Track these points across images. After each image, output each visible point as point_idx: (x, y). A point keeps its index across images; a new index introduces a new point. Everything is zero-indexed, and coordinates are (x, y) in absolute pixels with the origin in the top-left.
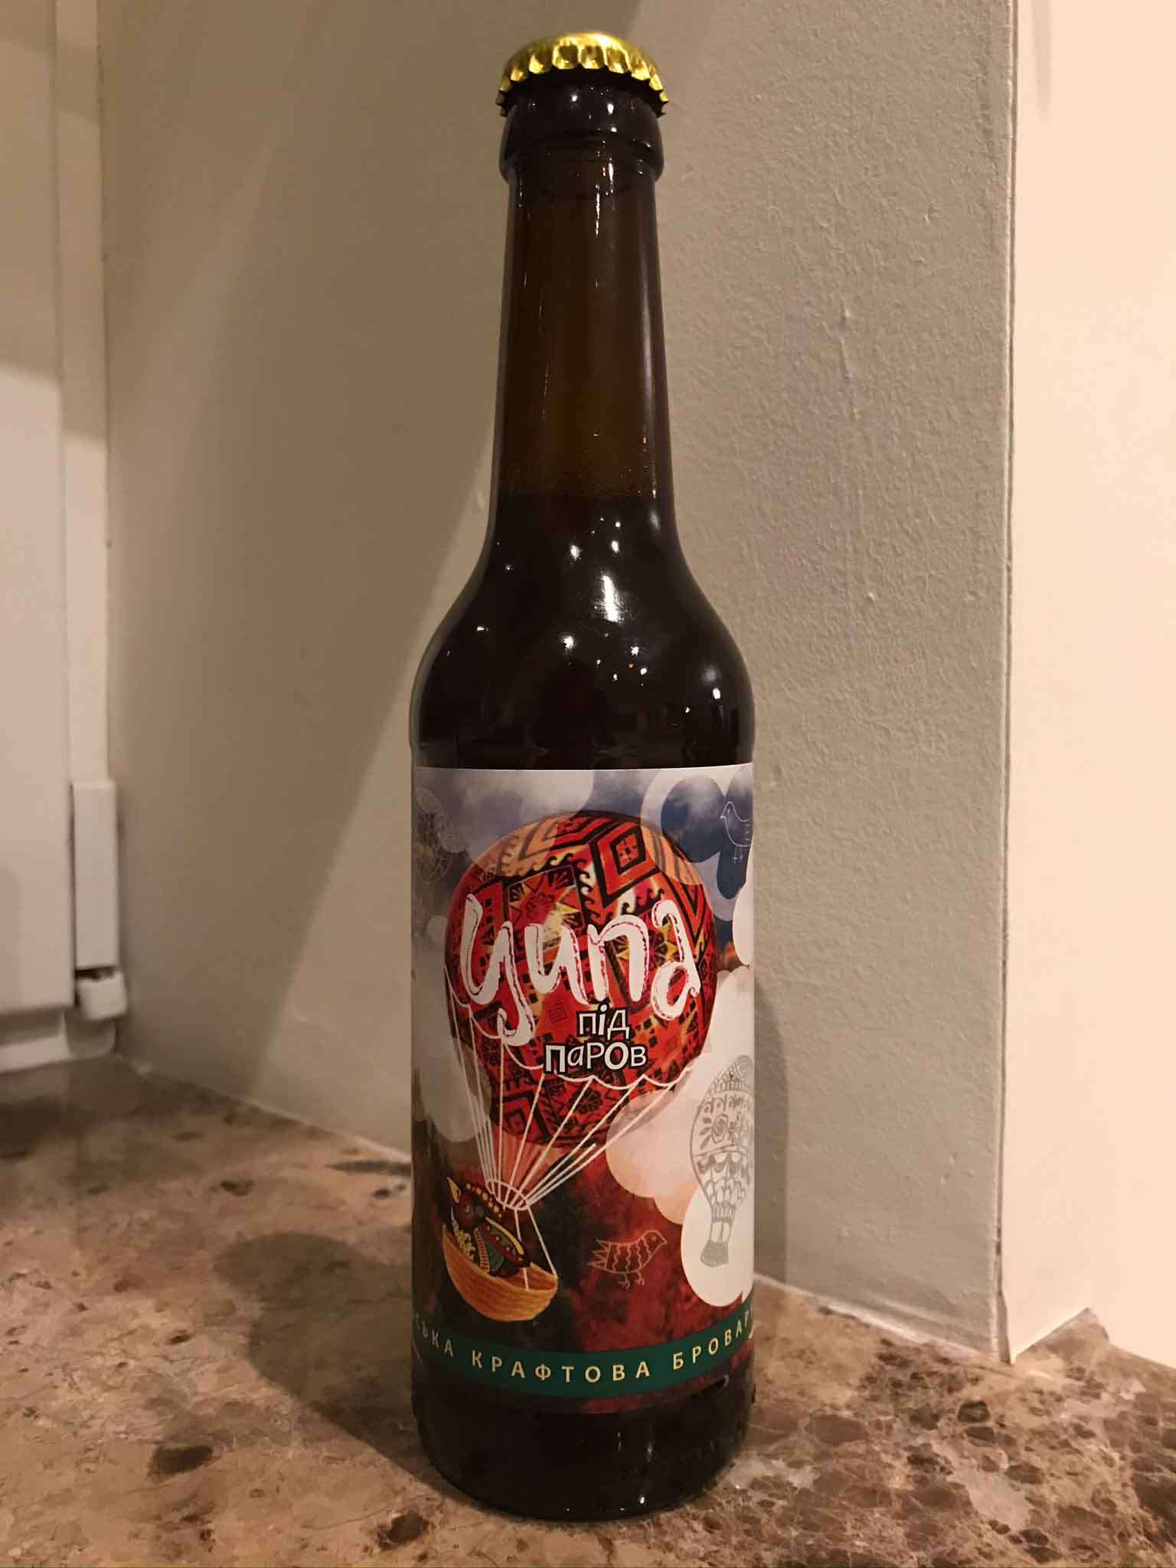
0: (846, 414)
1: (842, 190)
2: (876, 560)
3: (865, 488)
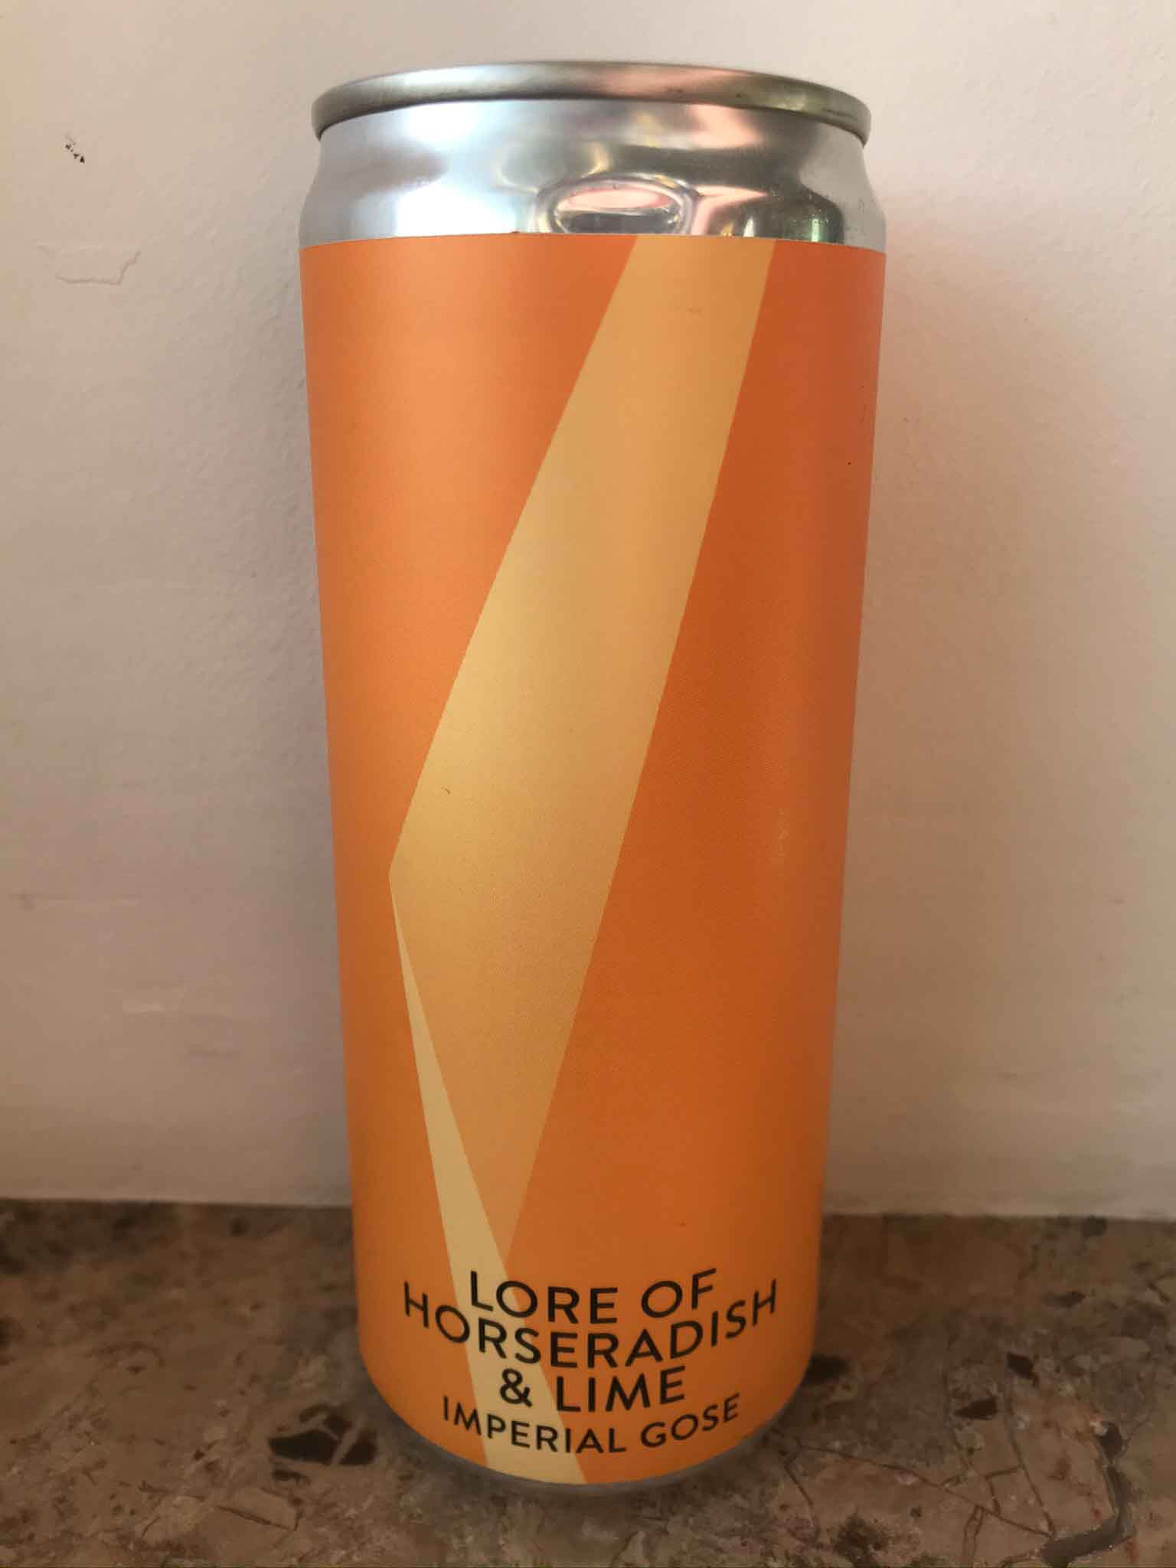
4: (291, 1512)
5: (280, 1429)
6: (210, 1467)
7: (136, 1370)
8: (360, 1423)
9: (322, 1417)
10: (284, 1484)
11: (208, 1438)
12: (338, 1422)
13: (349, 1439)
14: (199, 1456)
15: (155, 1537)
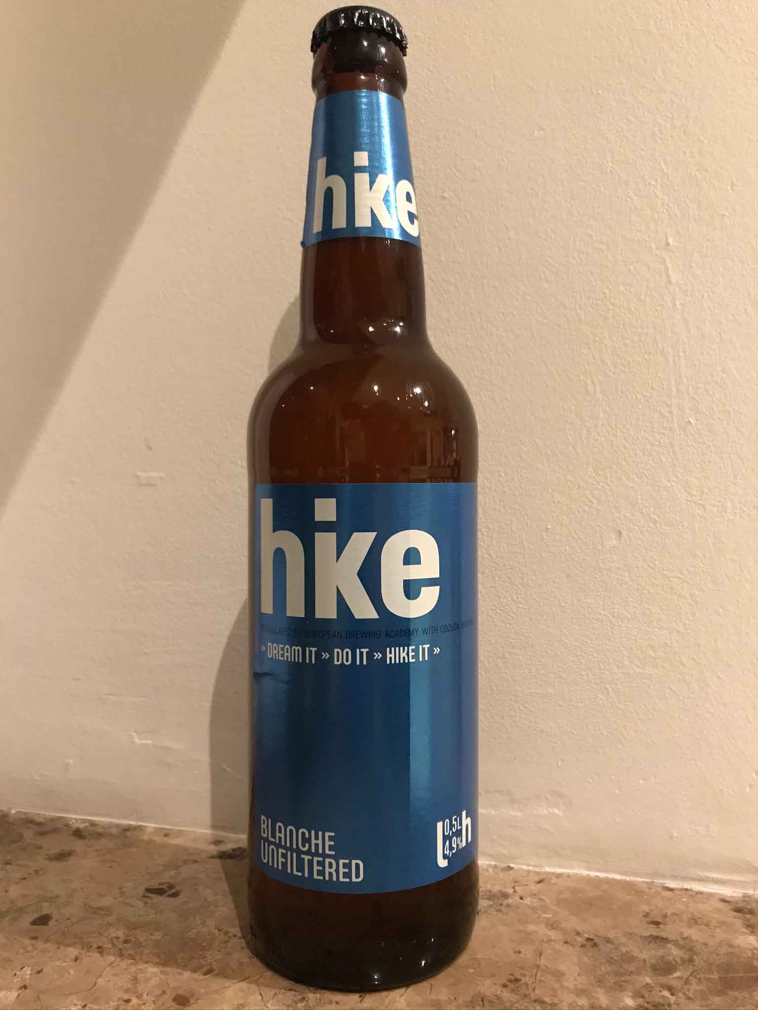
0: (670, 305)
1: (665, 162)
2: (693, 398)
3: (684, 352)
4: (144, 905)
5: (151, 886)
6: (122, 892)
7: (111, 867)
8: (178, 888)
9: (166, 885)
10: (144, 899)
11: (126, 885)
12: (171, 887)
13: (173, 891)
14: (120, 889)
15: (94, 906)
